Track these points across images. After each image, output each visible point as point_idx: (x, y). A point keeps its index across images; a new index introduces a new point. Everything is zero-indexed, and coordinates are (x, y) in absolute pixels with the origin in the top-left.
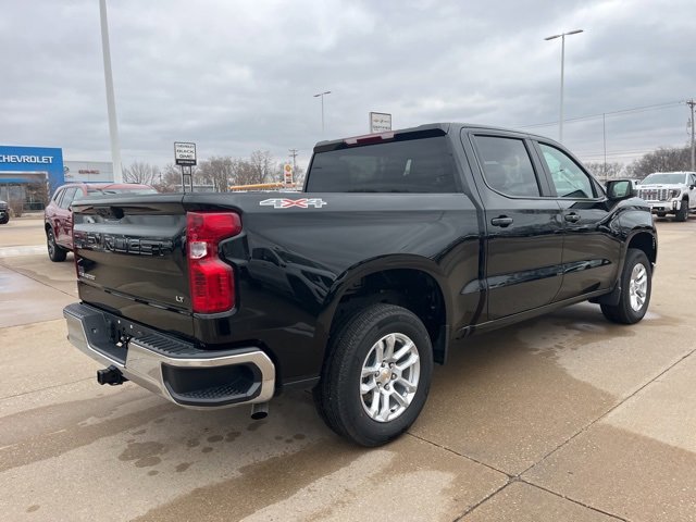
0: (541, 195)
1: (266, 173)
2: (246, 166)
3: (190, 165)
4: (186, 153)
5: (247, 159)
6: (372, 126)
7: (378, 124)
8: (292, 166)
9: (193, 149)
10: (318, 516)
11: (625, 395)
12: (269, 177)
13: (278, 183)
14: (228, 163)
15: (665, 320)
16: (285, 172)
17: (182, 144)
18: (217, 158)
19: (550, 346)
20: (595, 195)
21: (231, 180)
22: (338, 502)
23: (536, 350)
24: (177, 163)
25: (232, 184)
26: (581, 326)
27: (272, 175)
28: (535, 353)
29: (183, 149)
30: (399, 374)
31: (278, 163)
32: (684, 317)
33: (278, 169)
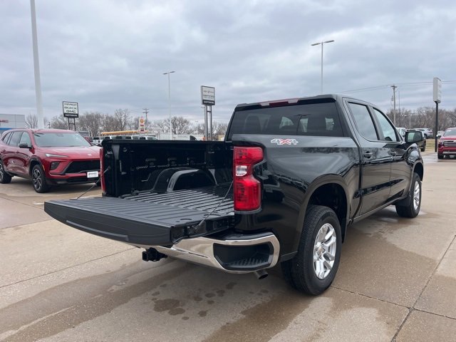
0: (378, 139)
1: (125, 124)
2: (111, 119)
3: (74, 117)
4: (71, 109)
5: (112, 114)
6: (202, 95)
7: (207, 94)
8: (144, 119)
9: (76, 107)
10: (312, 338)
11: (439, 258)
12: (127, 127)
13: (134, 131)
14: (98, 117)
15: (429, 215)
16: (140, 123)
17: (68, 103)
18: (90, 113)
19: (376, 231)
20: (398, 140)
21: (100, 128)
22: (319, 329)
23: (370, 234)
24: (65, 116)
25: (101, 131)
26: (386, 219)
27: (130, 126)
28: (370, 236)
29: (69, 106)
30: (327, 249)
31: (134, 118)
32: (439, 213)
33: (133, 121)
